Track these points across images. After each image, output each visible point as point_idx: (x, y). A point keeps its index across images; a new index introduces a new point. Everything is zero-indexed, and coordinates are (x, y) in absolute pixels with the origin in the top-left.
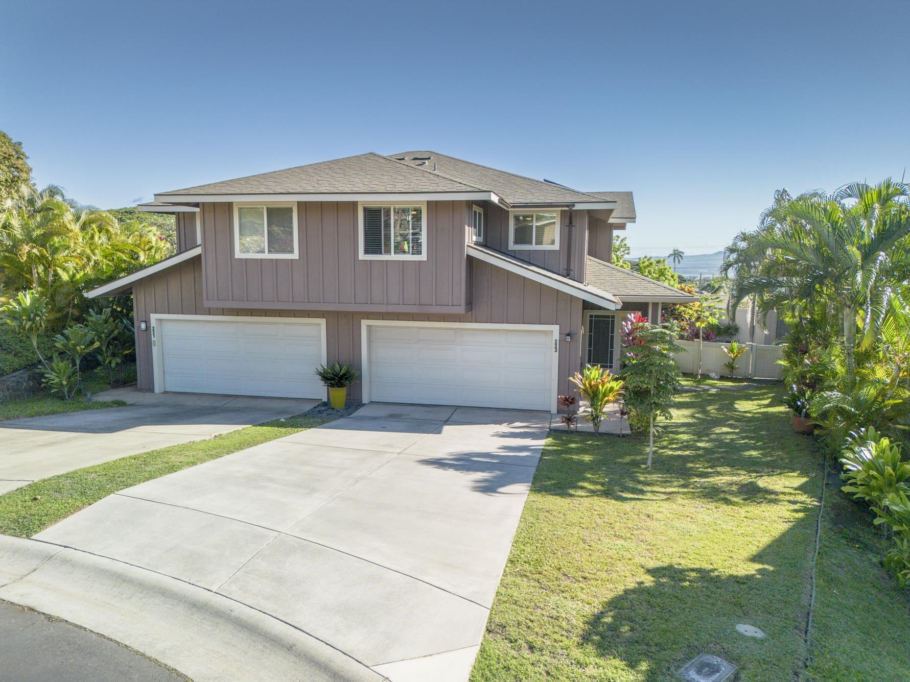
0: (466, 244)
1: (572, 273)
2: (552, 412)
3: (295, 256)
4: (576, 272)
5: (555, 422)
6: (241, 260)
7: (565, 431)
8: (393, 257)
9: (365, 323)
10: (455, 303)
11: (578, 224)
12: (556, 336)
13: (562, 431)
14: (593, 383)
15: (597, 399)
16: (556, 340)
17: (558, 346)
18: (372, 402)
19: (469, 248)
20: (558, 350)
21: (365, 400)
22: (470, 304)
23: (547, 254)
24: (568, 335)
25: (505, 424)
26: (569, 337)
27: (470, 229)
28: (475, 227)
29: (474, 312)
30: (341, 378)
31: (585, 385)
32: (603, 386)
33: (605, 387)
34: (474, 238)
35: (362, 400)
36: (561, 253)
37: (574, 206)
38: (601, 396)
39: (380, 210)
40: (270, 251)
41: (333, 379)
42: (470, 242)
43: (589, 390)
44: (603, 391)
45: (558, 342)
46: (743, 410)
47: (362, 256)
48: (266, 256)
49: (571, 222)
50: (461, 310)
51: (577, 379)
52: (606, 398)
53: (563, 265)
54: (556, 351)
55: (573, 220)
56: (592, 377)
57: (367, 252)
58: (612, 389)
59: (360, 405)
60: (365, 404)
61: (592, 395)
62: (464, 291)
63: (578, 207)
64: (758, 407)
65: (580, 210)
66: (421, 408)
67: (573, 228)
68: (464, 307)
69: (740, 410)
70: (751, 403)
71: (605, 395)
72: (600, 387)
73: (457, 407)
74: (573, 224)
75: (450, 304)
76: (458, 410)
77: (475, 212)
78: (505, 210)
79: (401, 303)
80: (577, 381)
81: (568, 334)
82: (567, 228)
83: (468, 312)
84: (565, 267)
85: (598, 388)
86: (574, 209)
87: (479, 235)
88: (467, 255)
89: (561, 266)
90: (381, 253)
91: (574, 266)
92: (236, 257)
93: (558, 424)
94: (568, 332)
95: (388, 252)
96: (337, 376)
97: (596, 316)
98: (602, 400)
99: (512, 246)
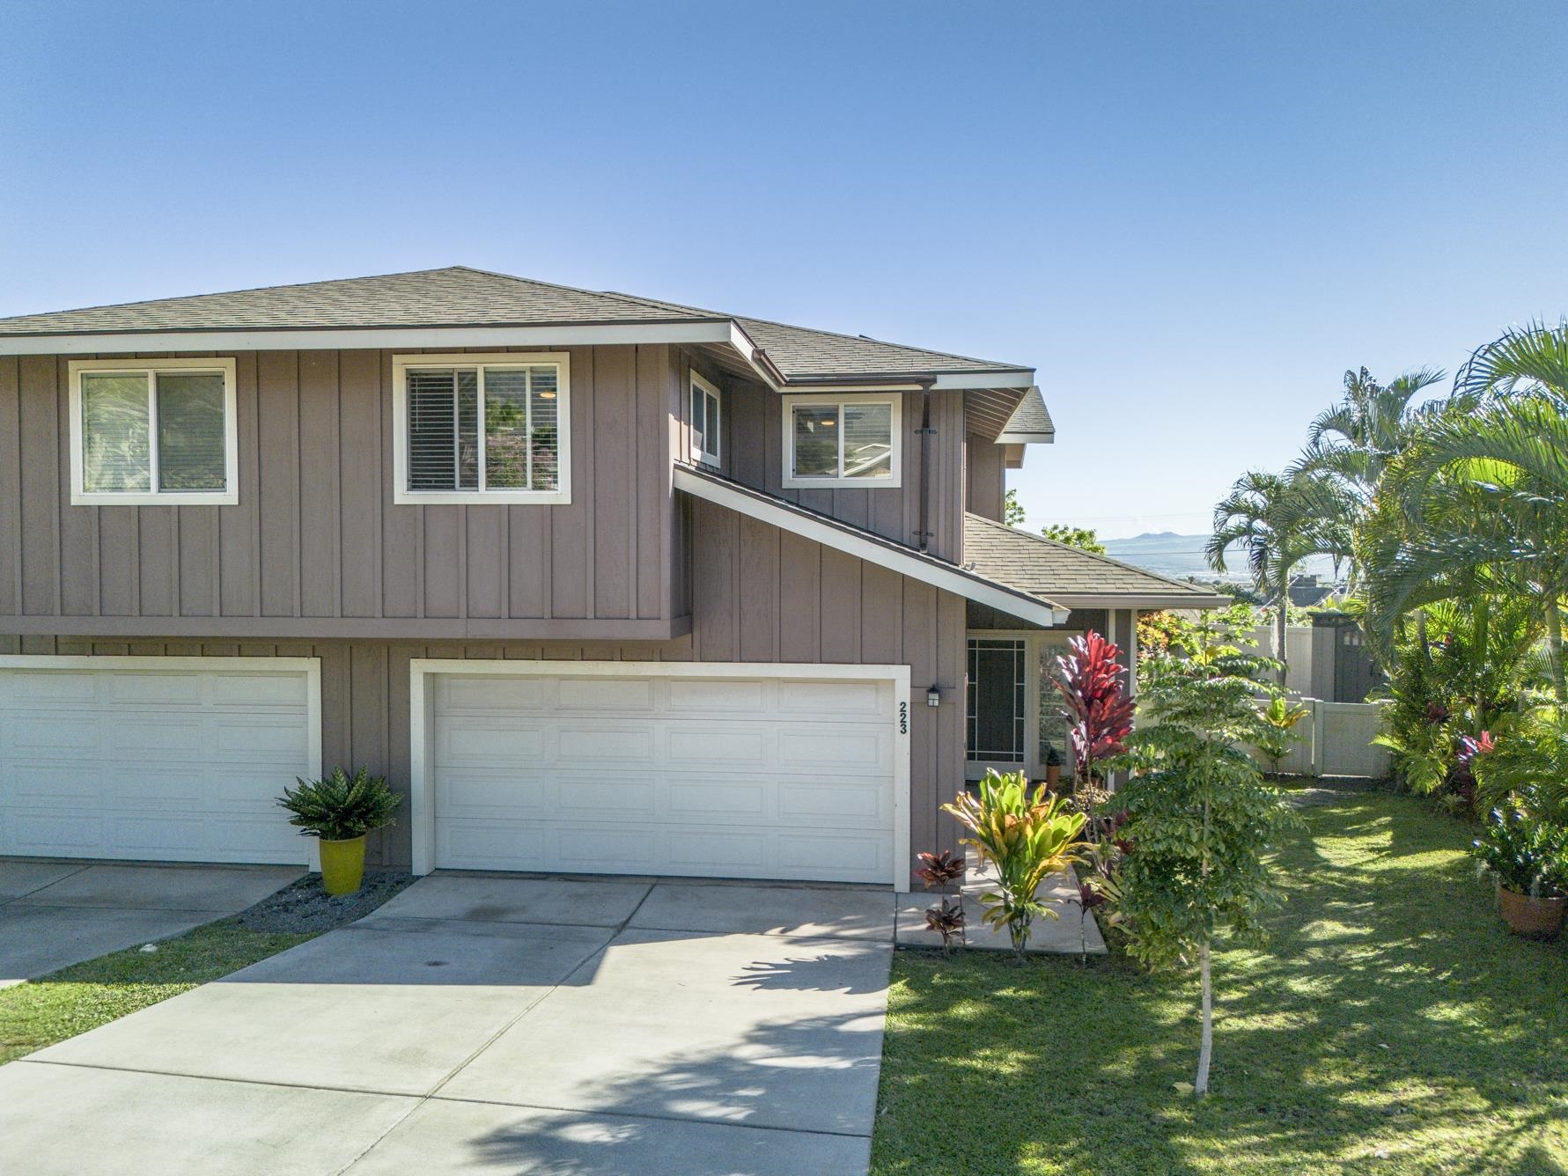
0: (672, 463)
1: (931, 540)
2: (897, 889)
3: (229, 496)
4: (939, 540)
5: (906, 920)
6: (86, 509)
7: (935, 949)
8: (484, 495)
9: (419, 669)
10: (644, 612)
11: (943, 425)
12: (903, 692)
13: (928, 948)
14: (1008, 820)
15: (1018, 862)
16: (903, 704)
17: (908, 719)
18: (439, 872)
19: (677, 471)
20: (908, 728)
21: (420, 866)
22: (686, 614)
23: (871, 496)
24: (933, 690)
25: (776, 931)
26: (936, 696)
27: (685, 428)
28: (698, 427)
29: (697, 634)
30: (347, 813)
31: (987, 825)
32: (1035, 830)
33: (1041, 831)
34: (697, 454)
35: (411, 866)
36: (907, 492)
37: (934, 381)
38: (1030, 853)
39: (451, 379)
40: (162, 487)
41: (322, 818)
42: (685, 459)
43: (999, 840)
44: (1037, 839)
45: (908, 709)
46: (1345, 864)
47: (402, 494)
48: (154, 497)
49: (926, 424)
50: (661, 629)
51: (965, 810)
52: (1044, 863)
53: (910, 524)
54: (904, 732)
55: (932, 418)
56: (1005, 801)
57: (415, 483)
58: (1058, 836)
59: (406, 879)
60: (418, 877)
61: (1005, 851)
62: (669, 582)
63: (943, 383)
64: (1374, 856)
65: (947, 391)
66: (563, 886)
67: (933, 437)
68: (668, 624)
69: (1337, 864)
70: (1352, 842)
71: (1040, 852)
72: (1029, 831)
73: (659, 877)
74: (932, 428)
75: (633, 615)
76: (657, 889)
77: (698, 394)
78: (771, 389)
79: (505, 613)
80: (965, 815)
81: (929, 689)
82: (919, 435)
83: (681, 635)
84: (916, 528)
85: (1021, 833)
86: (934, 387)
87: (711, 449)
88: (676, 491)
89: (906, 527)
90: (453, 488)
91: (937, 524)
92: (74, 501)
93: (915, 926)
94: (931, 682)
95: (470, 482)
96: (333, 810)
97: (983, 644)
98: (1035, 864)
99: (790, 479)
